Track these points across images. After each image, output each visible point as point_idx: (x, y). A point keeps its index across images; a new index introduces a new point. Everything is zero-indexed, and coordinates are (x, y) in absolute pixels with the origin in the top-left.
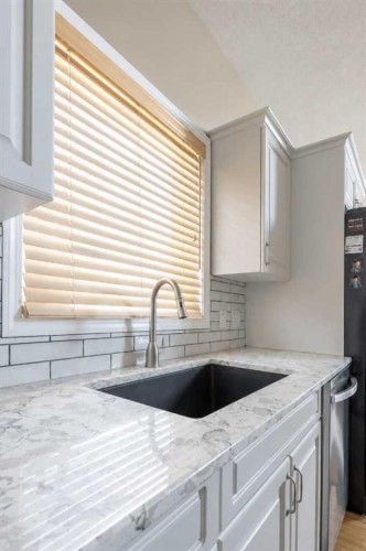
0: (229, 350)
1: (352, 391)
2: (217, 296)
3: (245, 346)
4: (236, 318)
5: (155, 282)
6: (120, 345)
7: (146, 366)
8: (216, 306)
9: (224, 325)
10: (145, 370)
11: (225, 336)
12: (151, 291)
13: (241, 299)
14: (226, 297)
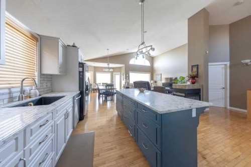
0: (47, 93)
1: (80, 97)
2: (42, 79)
3: (52, 92)
4: (49, 84)
5: (21, 80)
6: (7, 96)
7: (19, 100)
8: (42, 82)
9: (45, 86)
10: (19, 102)
11: (46, 90)
12: (20, 82)
13: (51, 79)
14: (45, 79)
